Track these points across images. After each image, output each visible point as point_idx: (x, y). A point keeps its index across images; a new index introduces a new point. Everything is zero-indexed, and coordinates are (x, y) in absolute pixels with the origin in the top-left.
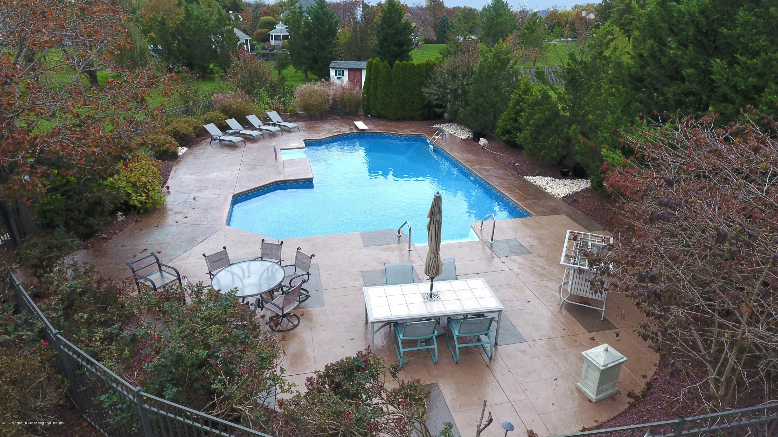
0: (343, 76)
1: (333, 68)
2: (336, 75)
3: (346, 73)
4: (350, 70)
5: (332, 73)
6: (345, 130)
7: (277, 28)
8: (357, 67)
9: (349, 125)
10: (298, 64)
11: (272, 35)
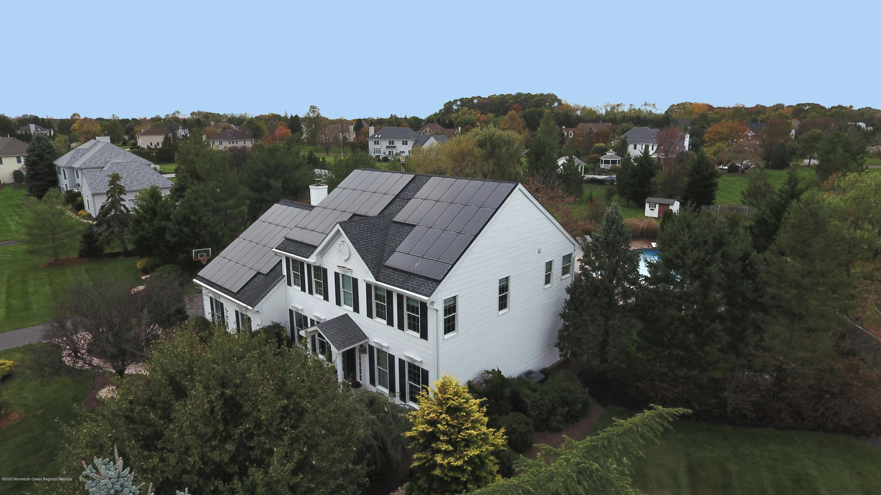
0: (655, 208)
1: (648, 202)
2: (650, 207)
3: (657, 206)
4: (660, 205)
5: (647, 205)
6: (646, 247)
7: (608, 154)
8: (666, 203)
9: (649, 244)
10: (622, 194)
11: (602, 160)
